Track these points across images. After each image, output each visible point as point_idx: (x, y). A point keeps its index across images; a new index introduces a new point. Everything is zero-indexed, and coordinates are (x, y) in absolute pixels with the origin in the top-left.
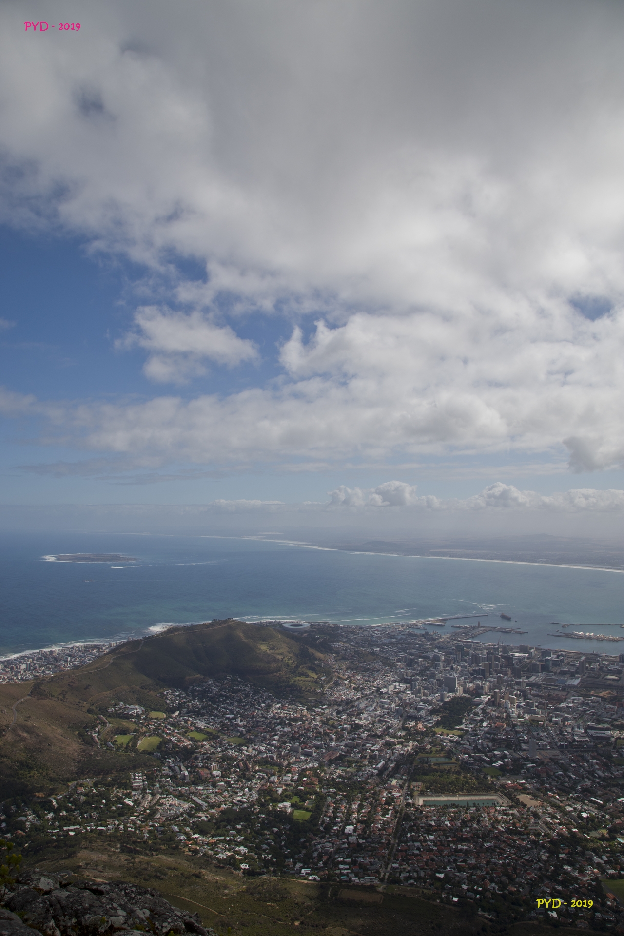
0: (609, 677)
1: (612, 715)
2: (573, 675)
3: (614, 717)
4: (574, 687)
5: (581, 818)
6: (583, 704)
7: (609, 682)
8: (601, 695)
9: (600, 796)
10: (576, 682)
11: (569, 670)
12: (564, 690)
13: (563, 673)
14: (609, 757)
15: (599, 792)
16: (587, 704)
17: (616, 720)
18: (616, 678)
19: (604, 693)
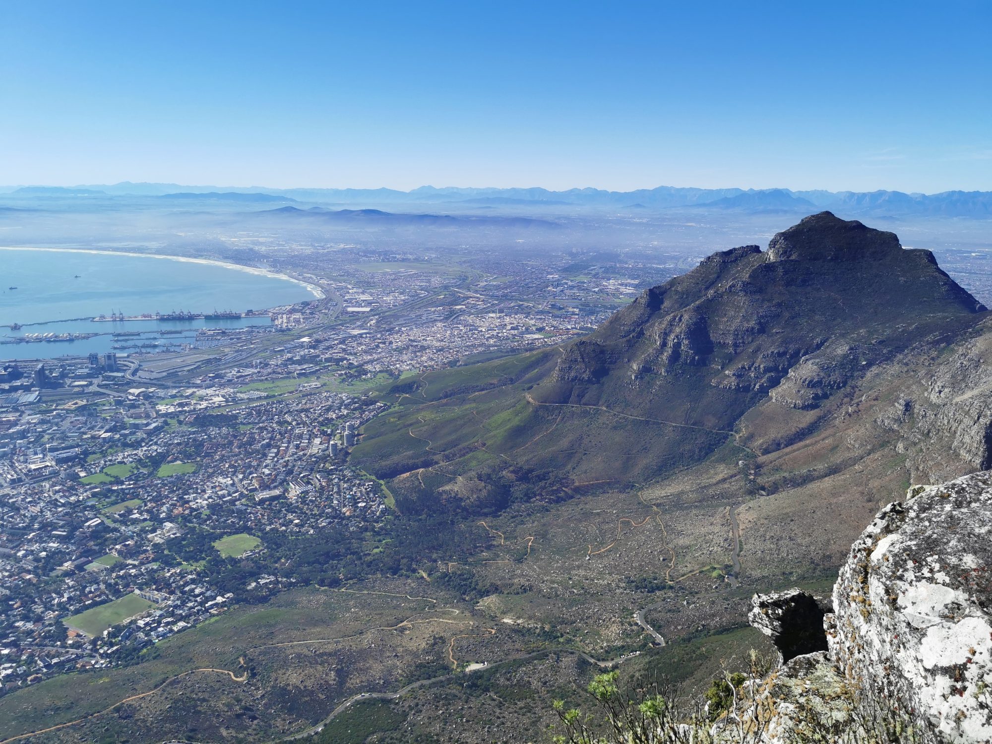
0: (77, 383)
1: (80, 428)
2: (27, 389)
3: (82, 430)
4: (31, 403)
5: (37, 560)
6: (42, 422)
7: (76, 389)
8: (66, 407)
9: (62, 527)
10: (32, 397)
11: (22, 385)
12: (16, 410)
13: (15, 389)
14: (75, 477)
15: (61, 523)
16: (49, 422)
17: (85, 433)
18: (85, 383)
19: (70, 405)
